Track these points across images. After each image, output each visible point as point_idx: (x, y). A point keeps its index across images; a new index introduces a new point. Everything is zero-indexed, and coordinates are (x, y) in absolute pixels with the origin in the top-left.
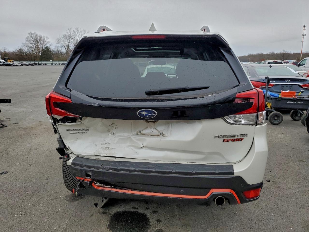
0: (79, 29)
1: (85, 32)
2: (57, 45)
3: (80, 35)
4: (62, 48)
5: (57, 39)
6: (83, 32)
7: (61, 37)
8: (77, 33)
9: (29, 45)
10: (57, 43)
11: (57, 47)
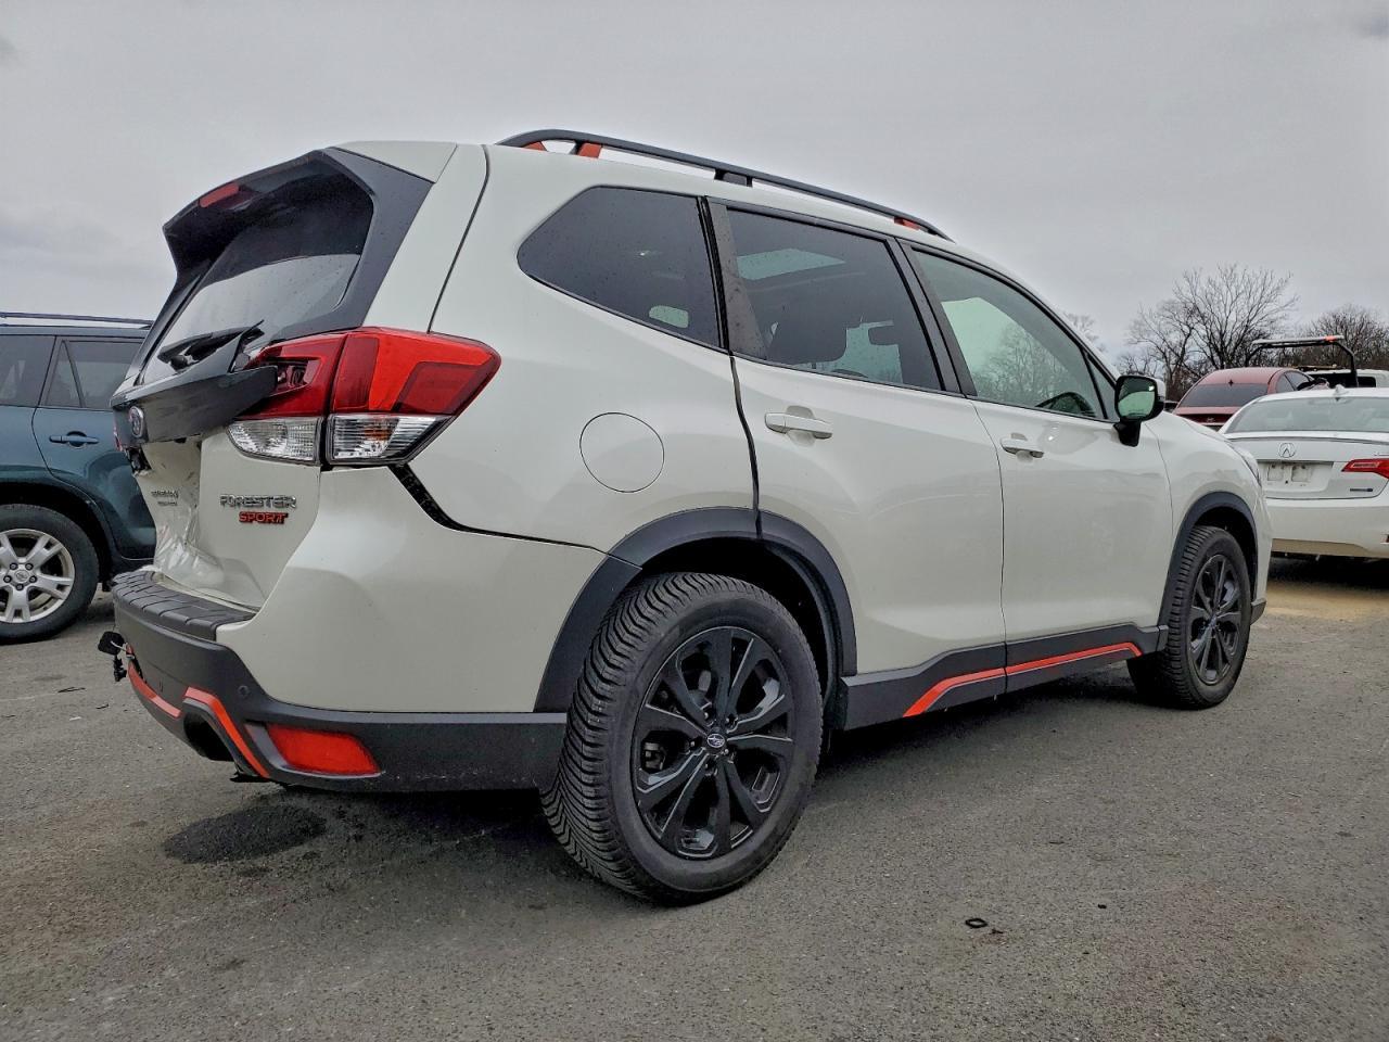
0: (1239, 271)
1: (1268, 282)
2: (1131, 350)
3: (1243, 296)
4: (1152, 364)
5: (1133, 324)
6: (1260, 281)
7: (1146, 311)
8: (1225, 288)
9: (1010, 357)
10: (1130, 343)
11: (1129, 359)
